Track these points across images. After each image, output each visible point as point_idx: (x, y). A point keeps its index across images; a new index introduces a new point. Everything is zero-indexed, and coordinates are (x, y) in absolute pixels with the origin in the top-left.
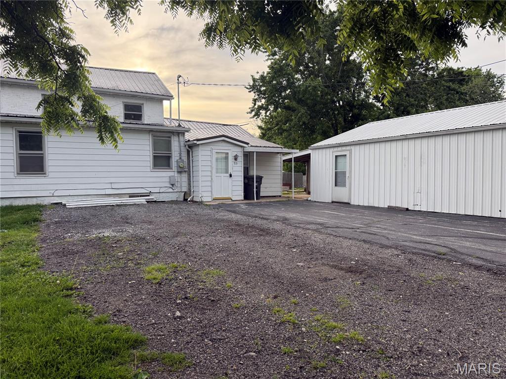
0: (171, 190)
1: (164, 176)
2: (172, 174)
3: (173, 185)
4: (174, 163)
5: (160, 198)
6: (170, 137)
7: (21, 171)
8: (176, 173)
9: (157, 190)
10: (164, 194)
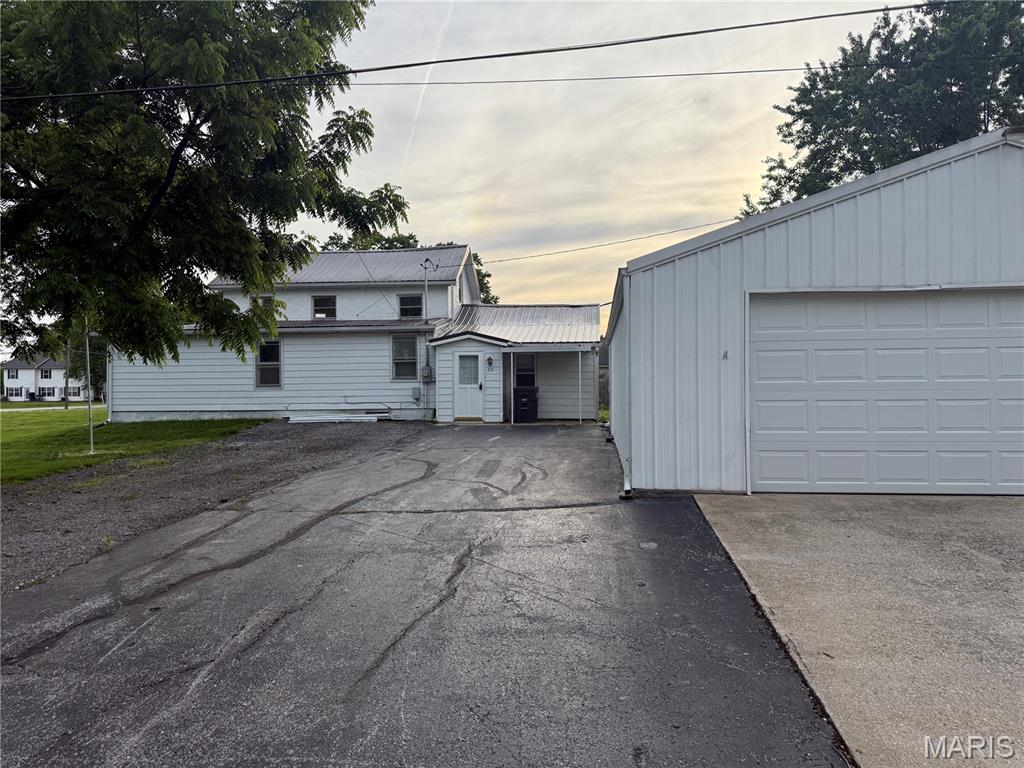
0: (415, 406)
1: (407, 387)
2: (417, 385)
3: (417, 399)
4: (419, 372)
5: (403, 416)
6: (415, 338)
7: (262, 383)
8: (421, 384)
9: (397, 406)
10: (406, 412)
